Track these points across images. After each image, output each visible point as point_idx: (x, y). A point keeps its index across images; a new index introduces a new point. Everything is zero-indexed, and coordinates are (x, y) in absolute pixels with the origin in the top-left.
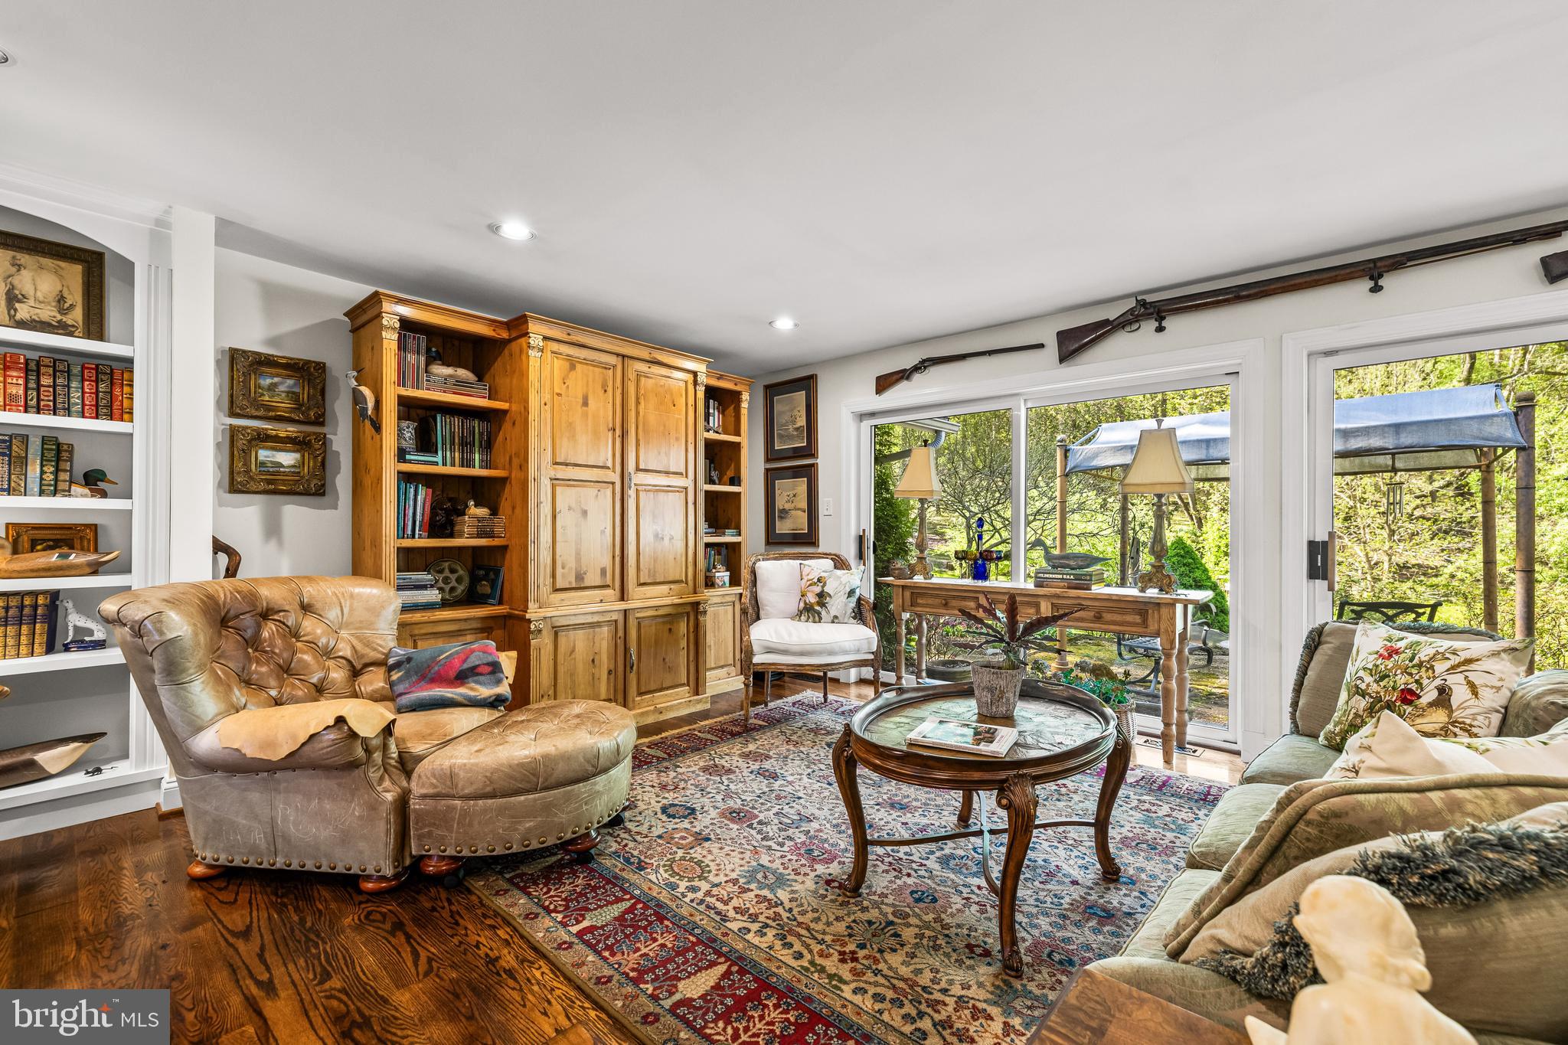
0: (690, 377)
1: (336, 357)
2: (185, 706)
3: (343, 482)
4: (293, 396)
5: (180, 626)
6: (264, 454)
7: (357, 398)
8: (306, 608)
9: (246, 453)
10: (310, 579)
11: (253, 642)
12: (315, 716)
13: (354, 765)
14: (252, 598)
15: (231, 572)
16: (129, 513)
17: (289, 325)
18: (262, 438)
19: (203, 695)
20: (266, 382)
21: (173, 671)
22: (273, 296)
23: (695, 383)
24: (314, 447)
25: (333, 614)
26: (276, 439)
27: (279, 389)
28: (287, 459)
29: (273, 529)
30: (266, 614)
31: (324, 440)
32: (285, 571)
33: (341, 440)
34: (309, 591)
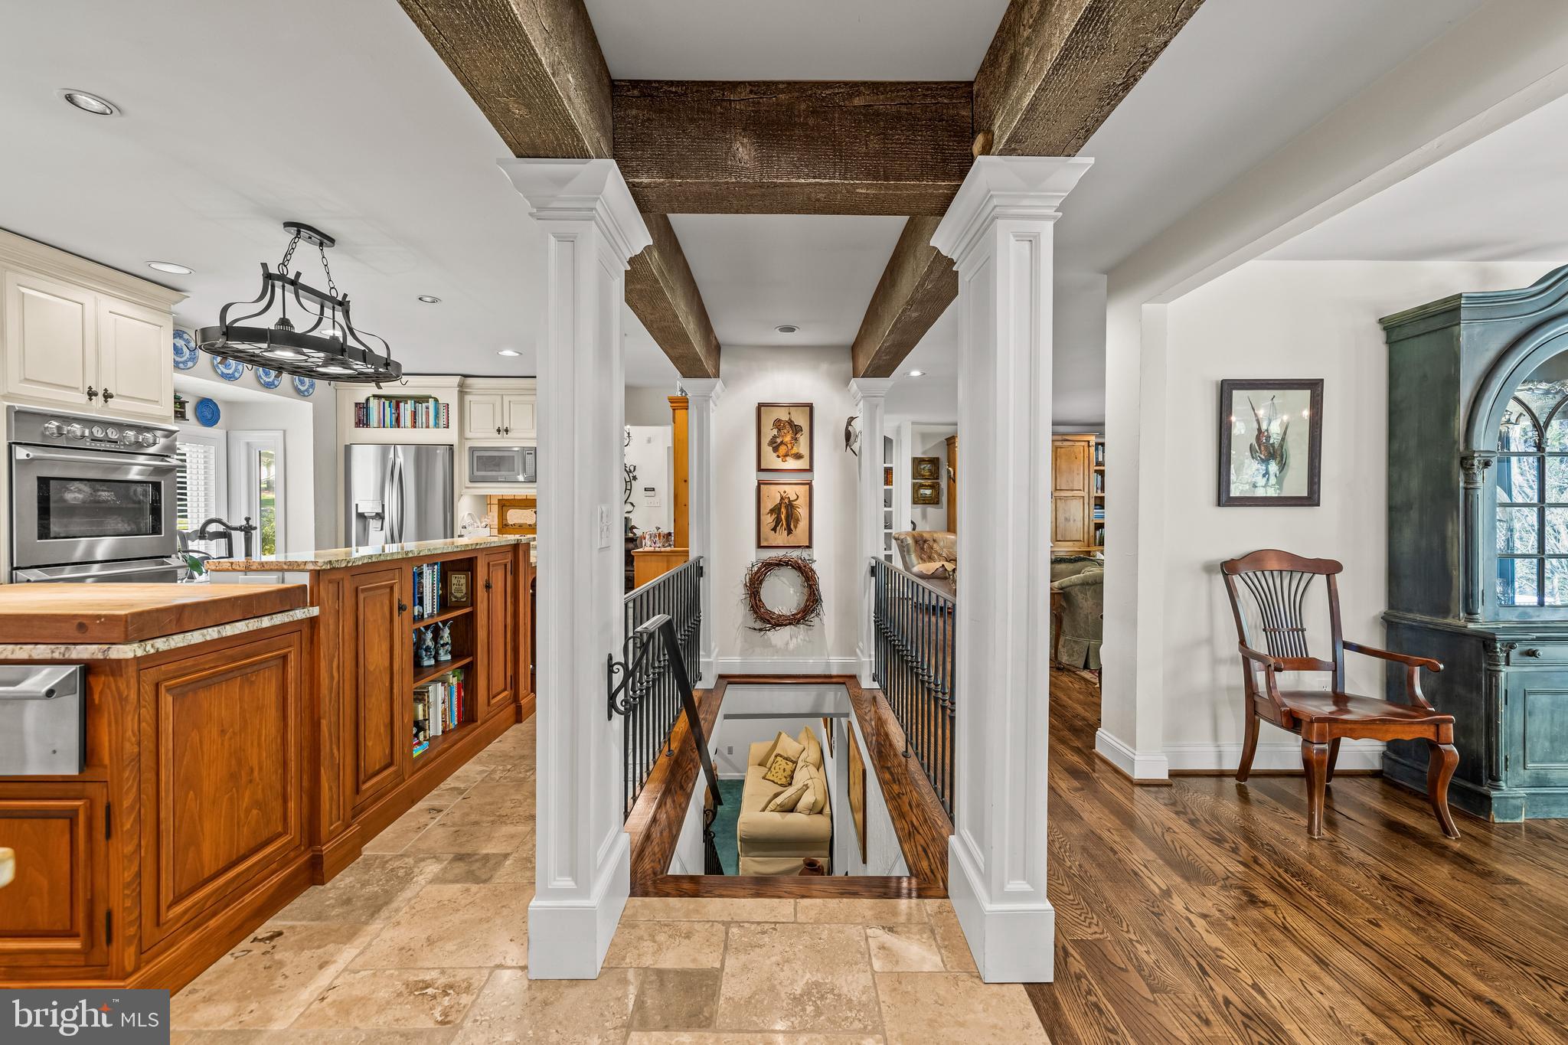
0: (1086, 444)
1: (942, 455)
2: (911, 560)
3: (944, 499)
4: (930, 470)
5: (910, 541)
6: (922, 491)
7: (949, 472)
8: (934, 541)
9: (917, 491)
10: (935, 532)
11: (922, 549)
12: (937, 565)
13: (945, 578)
14: (922, 536)
15: (914, 529)
16: (891, 512)
17: (928, 446)
18: (922, 486)
19: (914, 558)
20: (922, 467)
21: (908, 551)
22: (924, 437)
23: (1089, 446)
24: (935, 487)
25: (942, 544)
26: (925, 486)
27: (926, 468)
28: (928, 492)
29: (924, 516)
30: (925, 541)
31: (938, 484)
32: (928, 529)
33: (944, 483)
34: (935, 535)
